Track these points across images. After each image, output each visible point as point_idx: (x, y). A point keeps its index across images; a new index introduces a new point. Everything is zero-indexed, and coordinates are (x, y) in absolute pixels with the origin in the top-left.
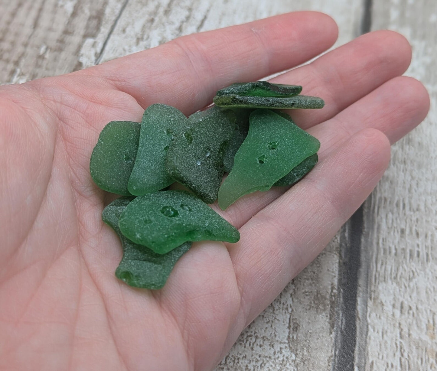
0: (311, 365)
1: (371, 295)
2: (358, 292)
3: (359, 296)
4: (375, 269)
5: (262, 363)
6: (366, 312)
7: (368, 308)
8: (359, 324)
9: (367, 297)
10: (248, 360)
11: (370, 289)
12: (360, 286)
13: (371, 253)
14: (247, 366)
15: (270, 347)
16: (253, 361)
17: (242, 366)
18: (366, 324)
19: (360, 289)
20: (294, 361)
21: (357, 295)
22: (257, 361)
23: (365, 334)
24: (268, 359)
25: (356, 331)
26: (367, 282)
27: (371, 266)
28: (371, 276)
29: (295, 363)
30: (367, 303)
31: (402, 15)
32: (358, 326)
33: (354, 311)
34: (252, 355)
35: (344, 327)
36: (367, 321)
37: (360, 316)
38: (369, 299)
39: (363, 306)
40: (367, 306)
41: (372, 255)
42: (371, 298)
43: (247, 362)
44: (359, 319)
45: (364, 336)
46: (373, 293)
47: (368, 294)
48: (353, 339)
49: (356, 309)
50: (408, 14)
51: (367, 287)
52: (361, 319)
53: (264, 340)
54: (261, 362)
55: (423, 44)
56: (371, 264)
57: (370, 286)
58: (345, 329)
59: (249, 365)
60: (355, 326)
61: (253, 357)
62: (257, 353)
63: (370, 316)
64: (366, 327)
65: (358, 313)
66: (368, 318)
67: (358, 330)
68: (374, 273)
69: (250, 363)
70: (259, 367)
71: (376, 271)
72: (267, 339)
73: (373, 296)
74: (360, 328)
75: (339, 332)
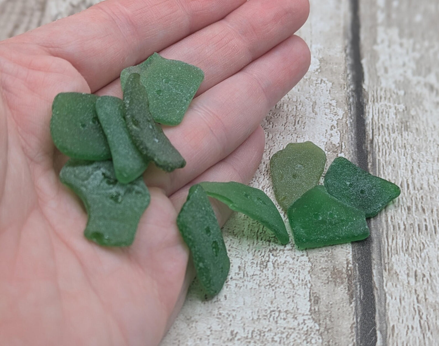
0: (335, 333)
1: (385, 267)
2: (373, 265)
3: (374, 269)
4: (386, 244)
5: (287, 335)
6: (383, 282)
7: (384, 278)
8: (377, 293)
9: (382, 269)
10: (273, 333)
11: (384, 261)
12: (374, 260)
13: (381, 230)
14: (273, 338)
15: (293, 320)
16: (278, 333)
17: (268, 338)
18: (384, 293)
19: (374, 262)
20: (318, 330)
21: (373, 268)
22: (282, 333)
23: (384, 301)
24: (292, 330)
25: (375, 300)
26: (381, 256)
27: (383, 242)
28: (384, 250)
29: (319, 332)
30: (382, 274)
31: (389, 16)
32: (376, 295)
33: (371, 282)
34: (277, 328)
35: (363, 297)
36: (384, 290)
37: (377, 286)
38: (384, 271)
39: (379, 276)
40: (383, 277)
41: (383, 232)
42: (385, 270)
43: (273, 334)
44: (377, 289)
45: (383, 303)
46: (387, 265)
47: (383, 266)
48: (373, 307)
49: (373, 281)
50: (394, 16)
51: (381, 260)
52: (378, 289)
53: (288, 314)
54: (287, 333)
55: (411, 41)
56: (383, 240)
57: (384, 259)
58: (364, 299)
59: (275, 337)
60: (373, 295)
61: (278, 329)
62: (282, 325)
63: (386, 285)
64: (384, 295)
65: (375, 283)
66: (385, 288)
67: (376, 298)
68: (386, 247)
69: (275, 335)
70: (285, 339)
71: (388, 245)
72: (290, 312)
73: (387, 268)
74: (378, 297)
75: (359, 302)
